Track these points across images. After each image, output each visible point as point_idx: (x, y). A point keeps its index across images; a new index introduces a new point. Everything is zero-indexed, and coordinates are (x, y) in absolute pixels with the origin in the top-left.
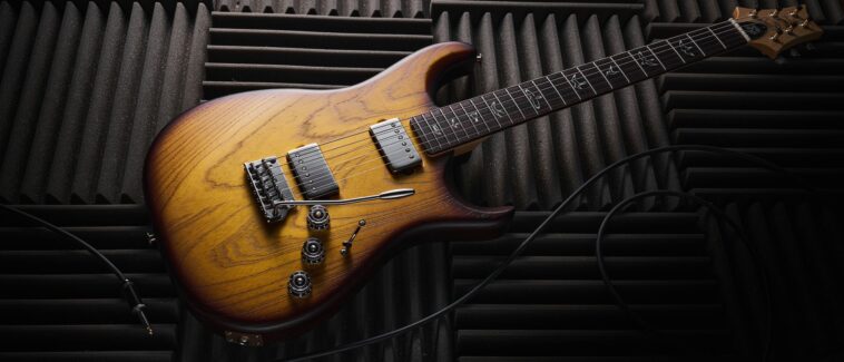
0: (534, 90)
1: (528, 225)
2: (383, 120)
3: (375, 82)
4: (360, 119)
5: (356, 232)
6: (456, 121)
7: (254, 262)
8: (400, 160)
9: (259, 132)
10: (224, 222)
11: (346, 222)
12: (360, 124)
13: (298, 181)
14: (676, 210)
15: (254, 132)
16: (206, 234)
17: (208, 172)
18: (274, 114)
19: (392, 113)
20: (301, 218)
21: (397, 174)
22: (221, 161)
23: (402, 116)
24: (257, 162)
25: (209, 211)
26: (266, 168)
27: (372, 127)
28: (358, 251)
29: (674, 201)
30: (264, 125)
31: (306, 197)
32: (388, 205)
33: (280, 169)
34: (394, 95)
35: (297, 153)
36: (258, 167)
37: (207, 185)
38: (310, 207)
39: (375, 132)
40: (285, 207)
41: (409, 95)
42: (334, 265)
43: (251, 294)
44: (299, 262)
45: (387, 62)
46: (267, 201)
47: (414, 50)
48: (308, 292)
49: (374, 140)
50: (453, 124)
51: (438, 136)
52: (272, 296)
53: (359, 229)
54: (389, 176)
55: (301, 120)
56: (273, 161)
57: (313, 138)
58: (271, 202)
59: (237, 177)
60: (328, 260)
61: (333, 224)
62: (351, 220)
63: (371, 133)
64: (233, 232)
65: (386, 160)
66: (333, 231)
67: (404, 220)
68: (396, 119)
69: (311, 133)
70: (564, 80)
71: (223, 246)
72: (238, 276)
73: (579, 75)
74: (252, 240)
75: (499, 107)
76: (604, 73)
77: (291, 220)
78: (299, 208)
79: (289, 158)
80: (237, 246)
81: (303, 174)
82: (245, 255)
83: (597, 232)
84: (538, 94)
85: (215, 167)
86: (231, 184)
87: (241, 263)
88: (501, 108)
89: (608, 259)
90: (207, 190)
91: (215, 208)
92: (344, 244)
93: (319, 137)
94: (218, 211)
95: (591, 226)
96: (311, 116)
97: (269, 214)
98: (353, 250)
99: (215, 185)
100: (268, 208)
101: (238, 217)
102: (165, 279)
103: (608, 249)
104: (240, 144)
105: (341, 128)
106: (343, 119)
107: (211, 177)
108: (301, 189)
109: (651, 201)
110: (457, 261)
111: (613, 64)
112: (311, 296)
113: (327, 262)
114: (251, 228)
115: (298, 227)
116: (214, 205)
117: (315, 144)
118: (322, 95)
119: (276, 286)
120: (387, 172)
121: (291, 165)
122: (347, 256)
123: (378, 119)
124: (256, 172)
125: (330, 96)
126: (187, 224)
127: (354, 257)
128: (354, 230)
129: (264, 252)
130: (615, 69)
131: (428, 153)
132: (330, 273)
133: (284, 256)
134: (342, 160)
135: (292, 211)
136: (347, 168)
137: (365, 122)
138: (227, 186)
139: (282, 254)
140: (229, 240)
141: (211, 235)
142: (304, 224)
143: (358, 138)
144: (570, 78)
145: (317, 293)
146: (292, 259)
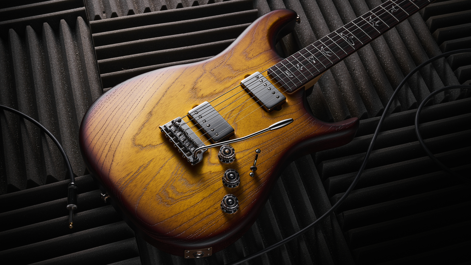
0: (346, 33)
1: (370, 129)
2: (249, 75)
3: (233, 49)
4: (232, 77)
5: (256, 159)
6: (300, 65)
7: (190, 196)
8: (270, 101)
9: (161, 102)
10: (159, 172)
11: (247, 152)
12: (232, 81)
13: (202, 131)
14: (459, 98)
15: (158, 103)
16: (148, 184)
17: (134, 139)
18: (167, 87)
19: (253, 69)
20: (214, 157)
21: (270, 111)
22: (141, 129)
23: (261, 69)
24: (168, 124)
25: (145, 167)
26: (177, 126)
27: (242, 81)
28: (262, 172)
29: (456, 92)
30: (163, 96)
31: (212, 142)
32: (272, 135)
33: (187, 126)
34: (250, 55)
35: (195, 111)
36: (170, 127)
37: (136, 149)
38: (218, 148)
39: (245, 84)
40: (200, 152)
41: (261, 53)
42: (248, 186)
43: (196, 220)
44: (223, 189)
45: (236, 33)
46: (186, 150)
47: (252, 21)
48: (237, 208)
49: (247, 91)
50: (299, 68)
51: (291, 78)
52: (211, 217)
53: (257, 156)
54: (266, 114)
55: (189, 87)
56: (180, 121)
57: (203, 98)
58: (189, 151)
59: (157, 138)
60: (243, 183)
61: (237, 156)
62: (249, 151)
63: (243, 86)
64: (167, 179)
65: (260, 103)
66: (239, 161)
67: (287, 142)
68: (257, 73)
69: (200, 94)
70: (365, 22)
71: (164, 189)
72: (182, 209)
73: (373, 17)
74: (183, 181)
75: (327, 50)
76: (390, 11)
77: (206, 160)
78: (209, 151)
79: (190, 117)
80: (174, 188)
81: (204, 126)
82: (182, 193)
83: (414, 124)
84: (350, 35)
85: (137, 134)
86: (154, 144)
87: (181, 199)
88: (328, 50)
89: (427, 140)
90: (137, 152)
91: (148, 164)
92: (251, 169)
93: (206, 96)
94: (152, 164)
95: (409, 121)
96: (196, 83)
97: (191, 159)
98: (258, 172)
99: (142, 147)
100: (189, 155)
101: (167, 166)
102: (123, 225)
103: (425, 134)
104: (150, 114)
105: (219, 87)
106: (219, 80)
107: (137, 142)
108: (207, 136)
109: (441, 95)
110: (326, 165)
111: (394, 5)
112: (239, 211)
113: (243, 185)
114: (179, 172)
115: (214, 164)
116: (147, 162)
117: (206, 102)
118: (198, 66)
119: (212, 209)
120: (263, 111)
121: (194, 122)
122: (255, 176)
123: (244, 75)
124: (170, 131)
125: (203, 65)
126: (131, 180)
127: (261, 176)
128: (254, 157)
129: (195, 187)
130: (397, 8)
131: (288, 91)
132: (248, 191)
133: (211, 187)
134: (229, 109)
135: (206, 154)
136: (234, 115)
137: (236, 79)
138: (152, 146)
139: (209, 185)
140: (167, 185)
141: (152, 183)
142: (217, 160)
143: (235, 92)
144: (368, 20)
145: (243, 208)
146: (217, 188)
